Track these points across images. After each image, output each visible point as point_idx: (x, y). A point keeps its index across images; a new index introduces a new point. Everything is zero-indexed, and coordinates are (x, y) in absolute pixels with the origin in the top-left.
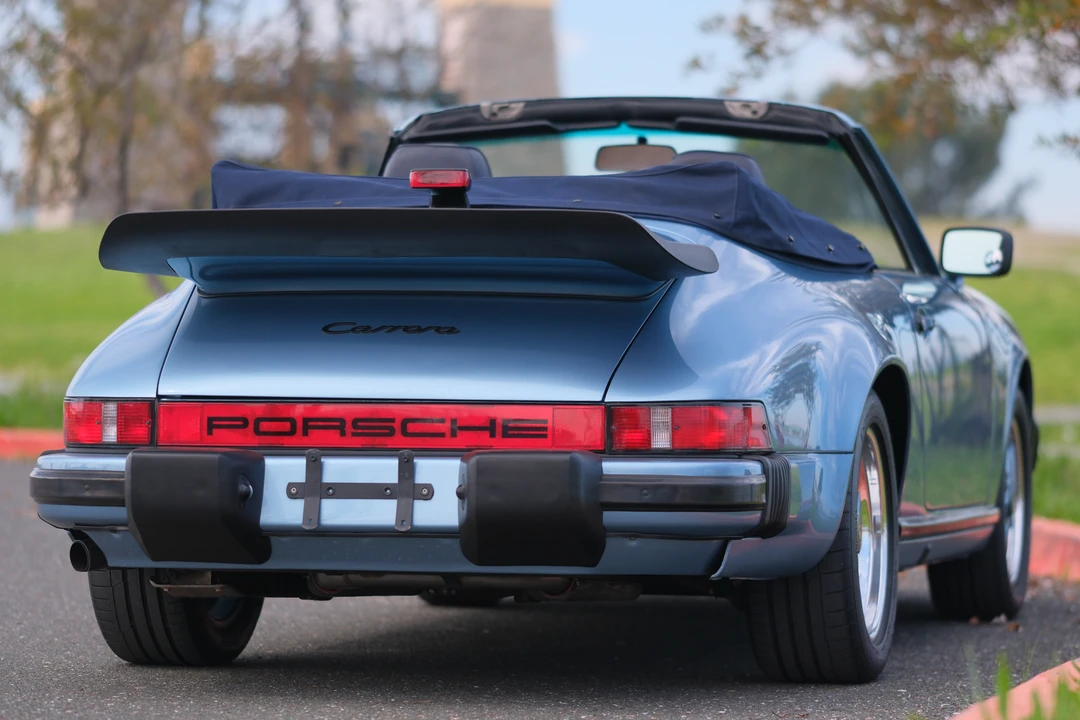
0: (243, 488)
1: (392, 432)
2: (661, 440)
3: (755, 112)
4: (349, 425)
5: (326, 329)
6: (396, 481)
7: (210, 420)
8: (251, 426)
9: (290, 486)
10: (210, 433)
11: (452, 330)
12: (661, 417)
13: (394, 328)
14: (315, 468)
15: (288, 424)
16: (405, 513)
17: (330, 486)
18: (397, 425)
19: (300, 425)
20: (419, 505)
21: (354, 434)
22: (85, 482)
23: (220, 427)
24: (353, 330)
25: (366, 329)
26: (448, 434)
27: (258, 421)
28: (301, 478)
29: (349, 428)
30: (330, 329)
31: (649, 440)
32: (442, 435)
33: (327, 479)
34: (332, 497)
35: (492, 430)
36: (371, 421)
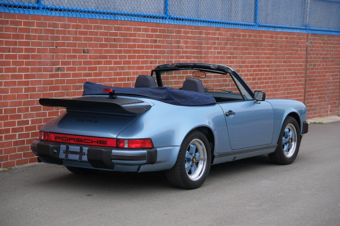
0: (54, 151)
1: (82, 142)
2: (126, 146)
3: (215, 67)
4: (76, 139)
6: (79, 151)
9: (64, 151)
11: (97, 122)
12: (126, 142)
14: (67, 148)
15: (67, 139)
16: (80, 158)
18: (83, 140)
19: (68, 139)
20: (83, 156)
23: (57, 138)
24: (82, 121)
25: (84, 121)
27: (62, 137)
30: (79, 120)
31: (124, 146)
32: (90, 143)
33: (69, 150)
34: (70, 153)
35: (97, 142)
36: (79, 139)
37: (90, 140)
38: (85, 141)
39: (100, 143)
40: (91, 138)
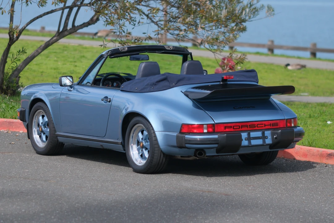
1: (255, 127)
2: (293, 125)
3: (170, 48)
5: (234, 108)
6: (262, 136)
7: (225, 127)
8: (232, 127)
9: (246, 138)
10: (225, 129)
11: (254, 107)
12: (293, 121)
13: (245, 107)
14: (249, 135)
15: (239, 127)
16: (264, 142)
17: (252, 138)
18: (256, 126)
19: (241, 127)
20: (266, 140)
21: (249, 128)
22: (210, 140)
23: (227, 128)
25: (241, 108)
26: (264, 126)
27: (233, 126)
28: (247, 137)
29: (249, 127)
31: (291, 125)
33: (251, 137)
34: (252, 140)
35: (270, 125)
36: (251, 125)
37: (263, 124)
38: (258, 126)
39: (272, 126)
40: (263, 122)
